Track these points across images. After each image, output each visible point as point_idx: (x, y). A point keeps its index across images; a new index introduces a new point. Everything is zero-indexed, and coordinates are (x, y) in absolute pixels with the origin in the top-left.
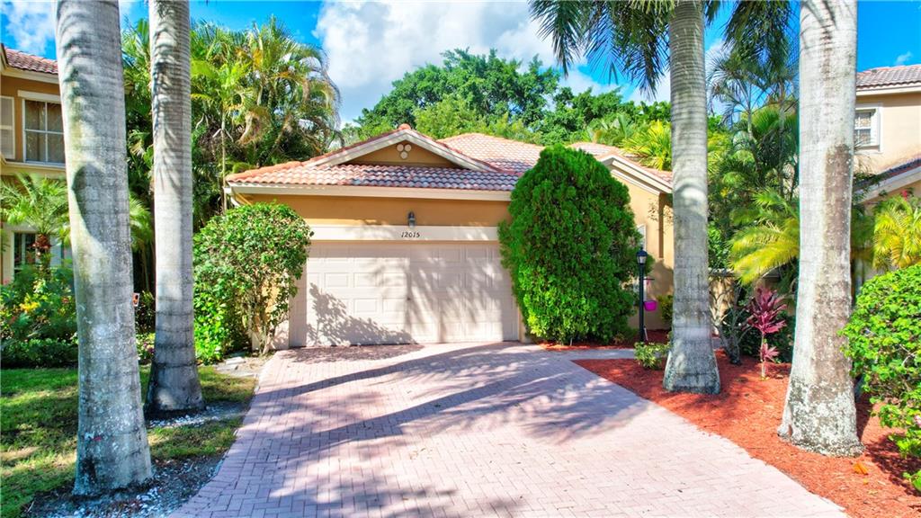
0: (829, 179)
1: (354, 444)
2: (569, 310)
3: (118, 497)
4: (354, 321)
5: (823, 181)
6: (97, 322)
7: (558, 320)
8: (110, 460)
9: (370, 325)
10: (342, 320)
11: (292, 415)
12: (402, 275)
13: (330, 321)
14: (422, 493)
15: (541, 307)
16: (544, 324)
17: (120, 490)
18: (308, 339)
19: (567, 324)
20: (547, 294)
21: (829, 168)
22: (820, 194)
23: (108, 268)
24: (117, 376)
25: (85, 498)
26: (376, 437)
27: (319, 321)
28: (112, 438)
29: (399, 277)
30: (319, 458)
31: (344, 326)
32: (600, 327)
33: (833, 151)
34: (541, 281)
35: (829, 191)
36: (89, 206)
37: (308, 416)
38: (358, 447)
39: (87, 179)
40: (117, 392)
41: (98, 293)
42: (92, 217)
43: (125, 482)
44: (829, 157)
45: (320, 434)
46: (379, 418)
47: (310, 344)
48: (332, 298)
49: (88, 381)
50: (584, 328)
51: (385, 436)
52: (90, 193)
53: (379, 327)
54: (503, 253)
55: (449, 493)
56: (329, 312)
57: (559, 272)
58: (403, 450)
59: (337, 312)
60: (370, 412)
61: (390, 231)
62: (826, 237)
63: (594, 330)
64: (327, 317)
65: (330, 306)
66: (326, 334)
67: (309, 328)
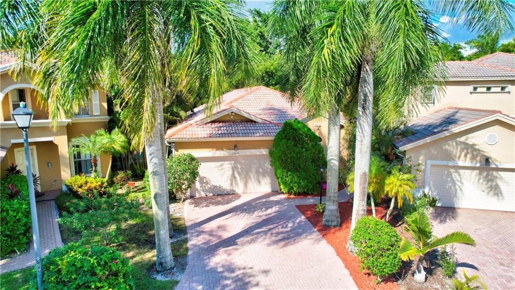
0: (361, 181)
1: (223, 249)
2: (296, 184)
3: (168, 271)
4: (214, 186)
5: (359, 182)
6: (161, 230)
7: (292, 188)
8: (166, 263)
9: (220, 187)
10: (209, 186)
11: (202, 236)
12: (230, 166)
13: (205, 186)
14: (244, 268)
15: (285, 183)
16: (286, 189)
17: (169, 269)
18: (197, 193)
19: (295, 189)
20: (288, 179)
21: (361, 178)
22: (358, 185)
23: (163, 216)
24: (166, 242)
25: (160, 271)
26: (229, 246)
27: (200, 187)
28: (166, 257)
29: (229, 167)
30: (214, 255)
31: (210, 188)
32: (308, 190)
33: (362, 174)
34: (285, 174)
35: (360, 184)
36: (158, 202)
37: (206, 237)
38: (225, 251)
39: (158, 196)
40: (166, 246)
41: (161, 223)
42: (159, 205)
43: (169, 267)
44: (361, 175)
45: (212, 245)
46: (229, 238)
47: (197, 195)
48: (205, 178)
49: (159, 244)
50: (301, 190)
51: (232, 246)
52: (158, 199)
53: (224, 188)
54: (271, 161)
55: (251, 268)
56: (204, 183)
57: (292, 170)
58: (238, 252)
59: (207, 183)
60: (226, 235)
61: (227, 152)
62: (359, 197)
63: (305, 190)
64: (204, 185)
65: (205, 181)
66: (203, 191)
67: (197, 189)
